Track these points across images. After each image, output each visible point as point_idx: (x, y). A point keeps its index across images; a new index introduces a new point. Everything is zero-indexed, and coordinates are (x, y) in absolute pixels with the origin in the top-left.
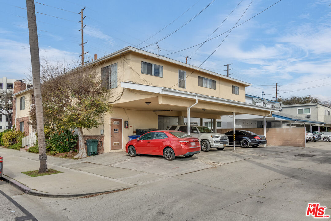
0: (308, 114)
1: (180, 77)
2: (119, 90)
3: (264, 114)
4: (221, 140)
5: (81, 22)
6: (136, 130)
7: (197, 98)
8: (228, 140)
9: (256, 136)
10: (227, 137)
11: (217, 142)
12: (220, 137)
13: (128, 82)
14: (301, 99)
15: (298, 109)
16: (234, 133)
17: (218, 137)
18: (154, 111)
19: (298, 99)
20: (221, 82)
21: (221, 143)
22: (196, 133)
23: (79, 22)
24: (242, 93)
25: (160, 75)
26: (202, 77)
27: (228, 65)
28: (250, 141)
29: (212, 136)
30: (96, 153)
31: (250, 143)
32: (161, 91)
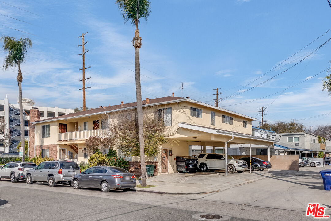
0: (297, 142)
1: (211, 117)
2: (175, 128)
3: (269, 144)
4: (243, 164)
5: (82, 47)
6: (176, 157)
7: (233, 136)
8: (247, 164)
9: (264, 162)
10: (246, 163)
11: (240, 166)
12: (242, 163)
13: (183, 123)
14: (287, 125)
15: (289, 138)
16: (251, 160)
17: (241, 163)
18: (187, 142)
19: (284, 125)
20: (236, 119)
21: (243, 167)
22: (223, 159)
23: (79, 46)
24: (249, 126)
25: (200, 116)
26: (224, 116)
27: (217, 90)
28: (259, 165)
29: (237, 162)
30: (152, 175)
31: (260, 167)
32: (216, 132)
